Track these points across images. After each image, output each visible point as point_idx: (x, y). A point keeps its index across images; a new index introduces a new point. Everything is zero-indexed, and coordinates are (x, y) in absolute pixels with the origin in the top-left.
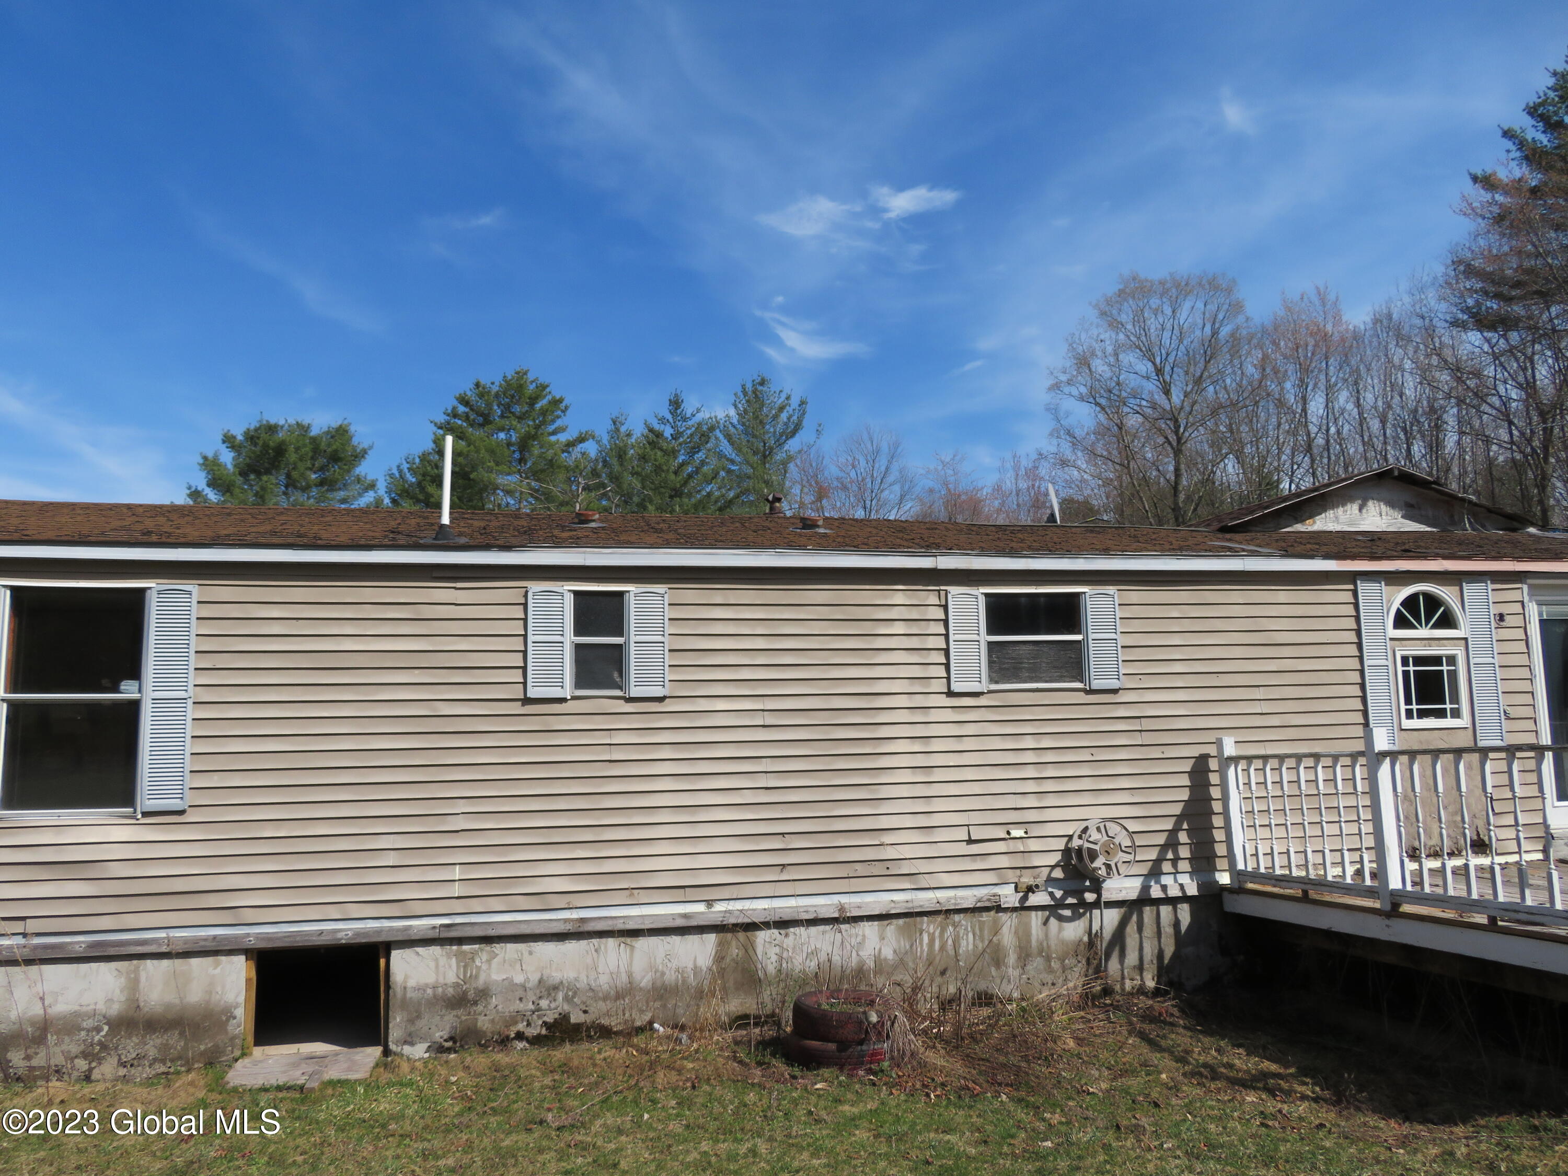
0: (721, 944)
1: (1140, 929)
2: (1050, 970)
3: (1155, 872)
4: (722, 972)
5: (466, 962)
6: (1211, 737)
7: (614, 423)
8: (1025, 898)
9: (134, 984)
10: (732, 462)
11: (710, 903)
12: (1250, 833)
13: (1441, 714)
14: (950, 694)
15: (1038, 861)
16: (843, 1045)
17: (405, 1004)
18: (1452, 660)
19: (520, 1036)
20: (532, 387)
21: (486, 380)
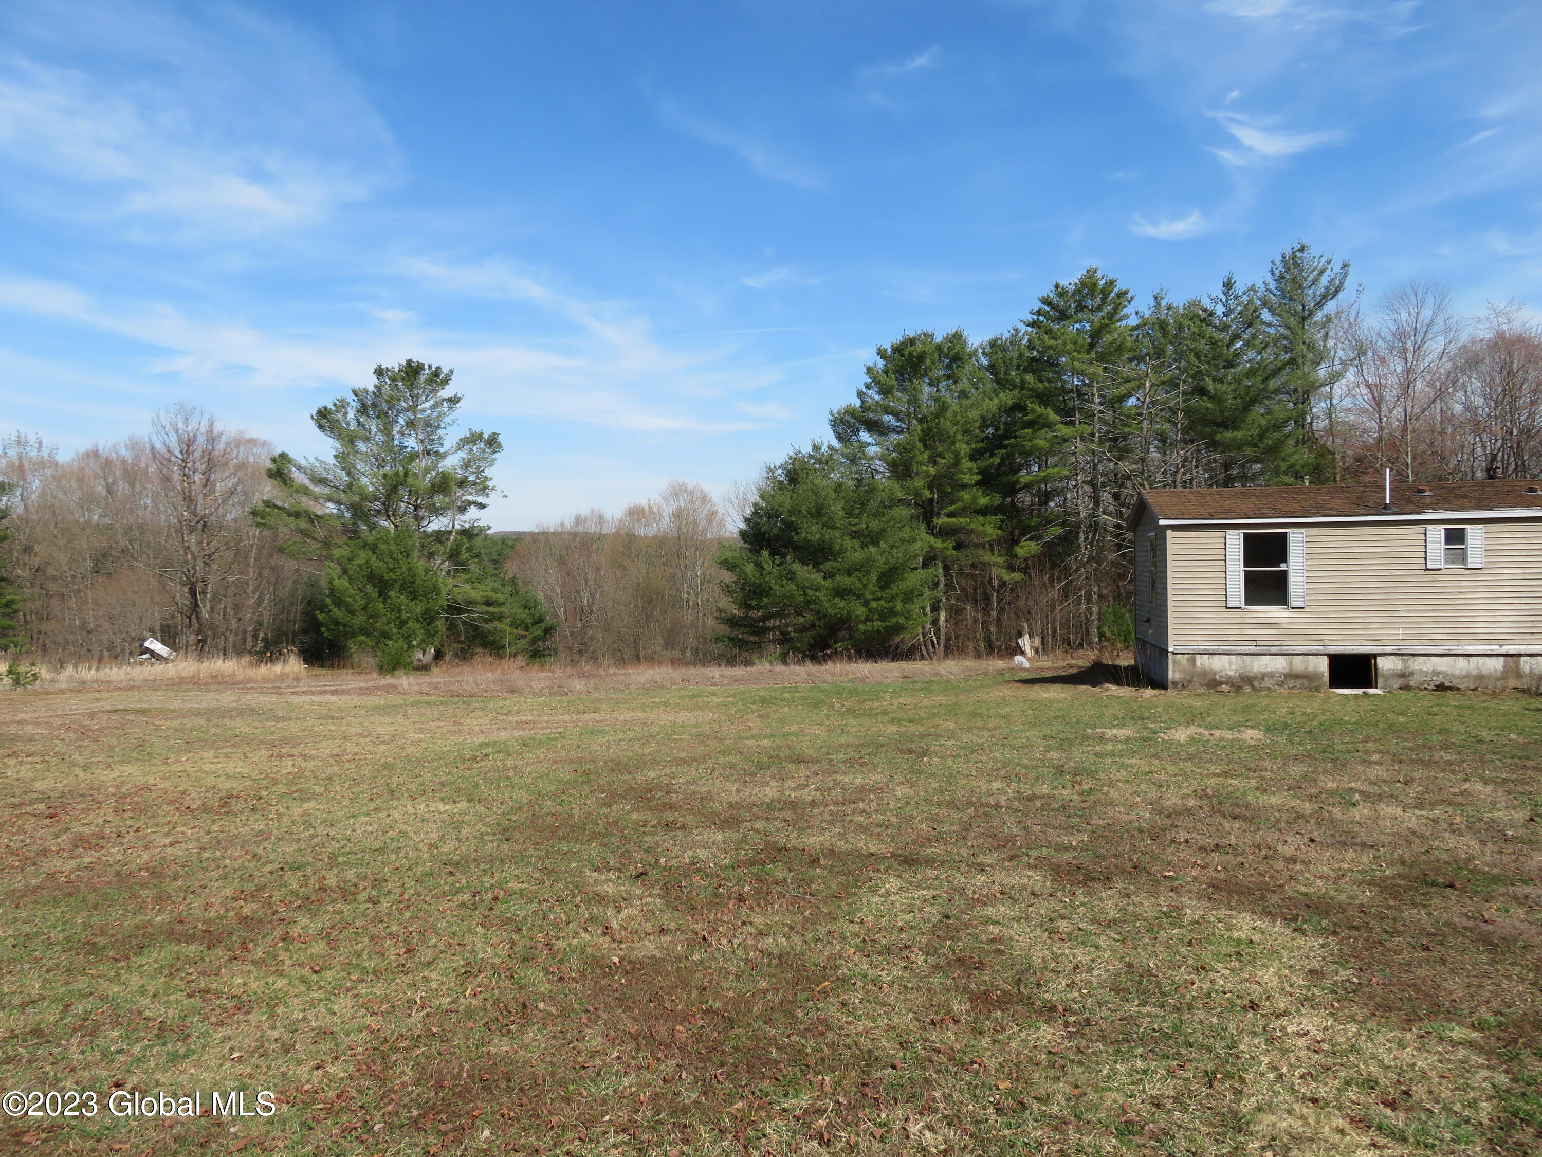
0: (1505, 661)
4: (1505, 671)
5: (1405, 662)
7: (1156, 298)
9: (1291, 663)
10: (1272, 326)
11: (1501, 646)
17: (1383, 675)
19: (1426, 688)
20: (1102, 282)
21: (1063, 283)
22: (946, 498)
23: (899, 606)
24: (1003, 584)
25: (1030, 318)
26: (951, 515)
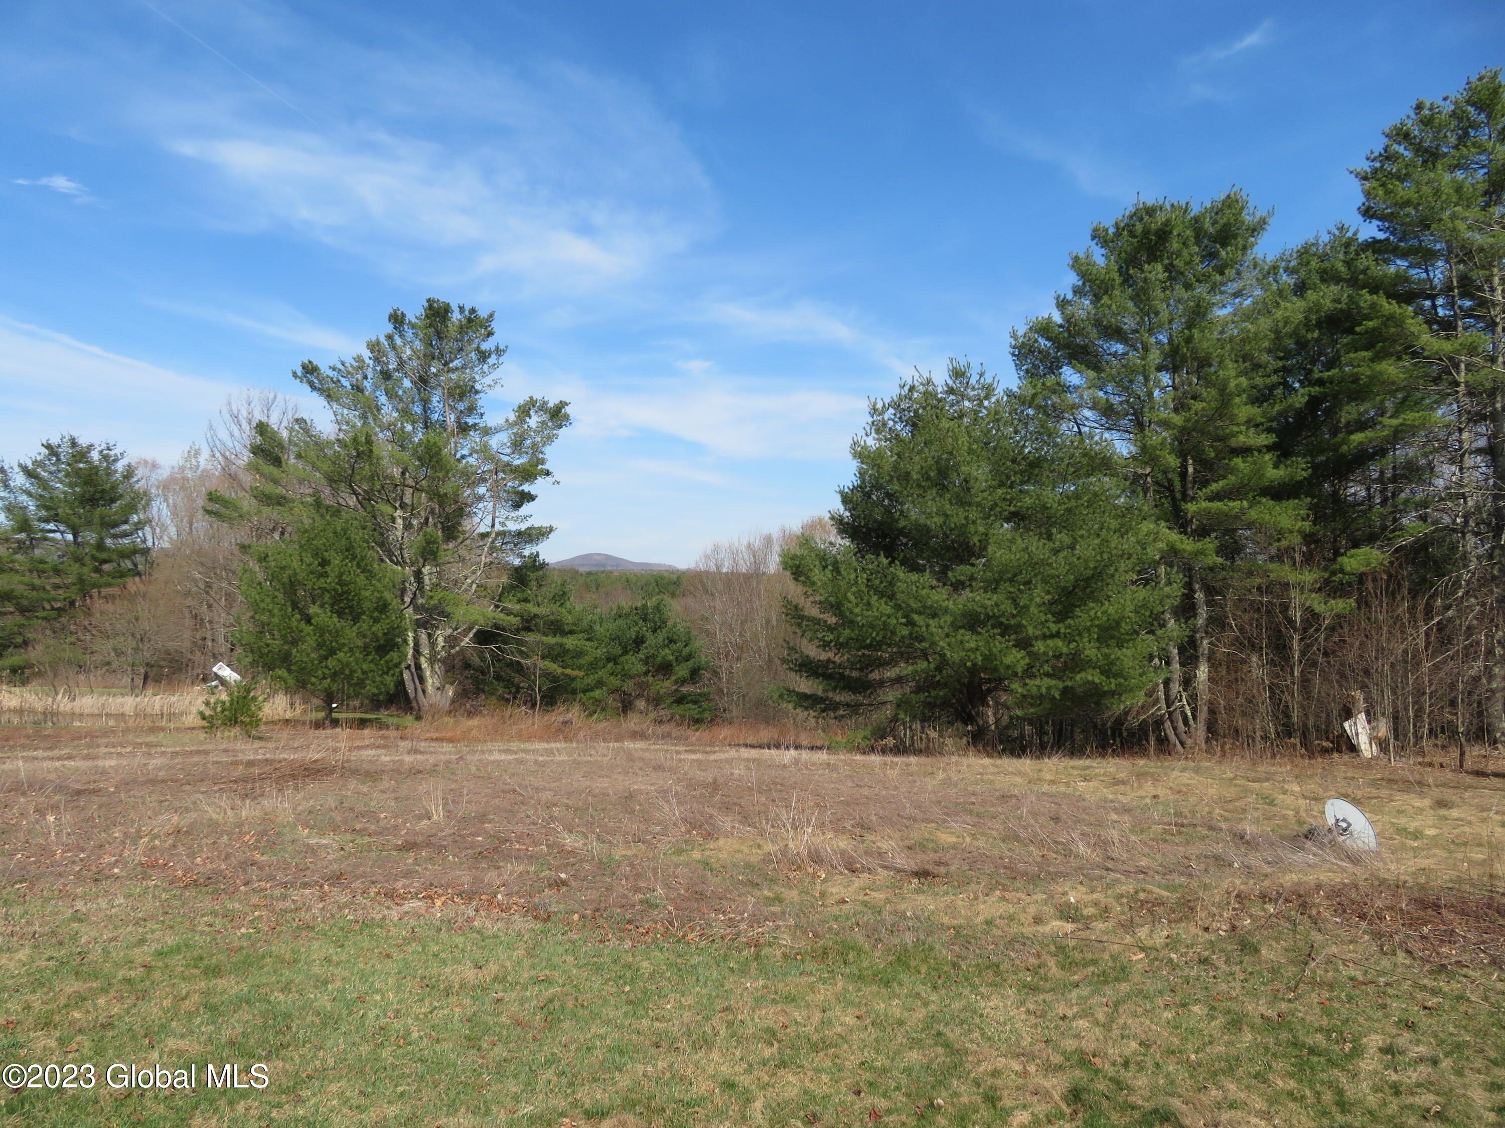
23: (1091, 651)
24: (1312, 617)
25: (1367, 166)
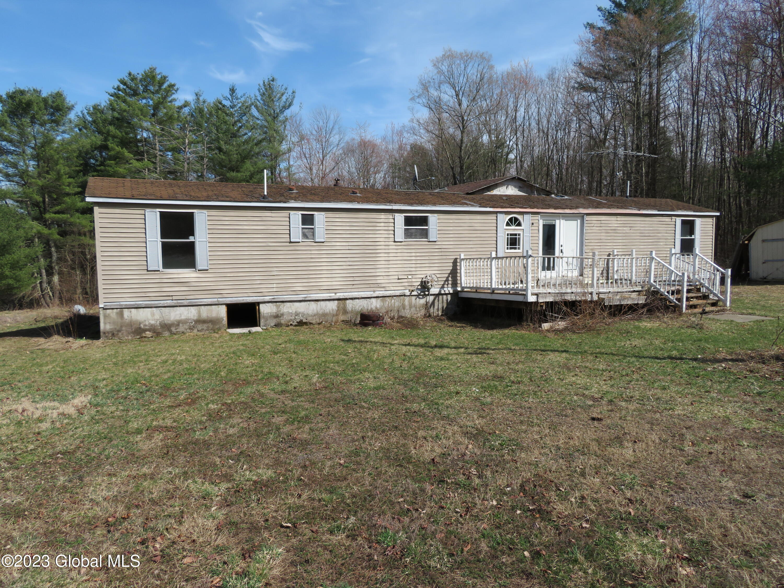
0: (338, 303)
1: (438, 301)
2: (417, 311)
3: (443, 287)
4: (338, 310)
5: (278, 307)
6: (458, 254)
8: (411, 293)
9: (199, 312)
10: (258, 119)
11: (336, 293)
12: (466, 278)
13: (515, 248)
14: (395, 242)
15: (415, 284)
16: (374, 321)
17: (264, 317)
18: (519, 235)
19: (291, 325)
20: (159, 77)
21: (134, 72)
22: (56, 201)
25: (112, 91)
26: (55, 213)
